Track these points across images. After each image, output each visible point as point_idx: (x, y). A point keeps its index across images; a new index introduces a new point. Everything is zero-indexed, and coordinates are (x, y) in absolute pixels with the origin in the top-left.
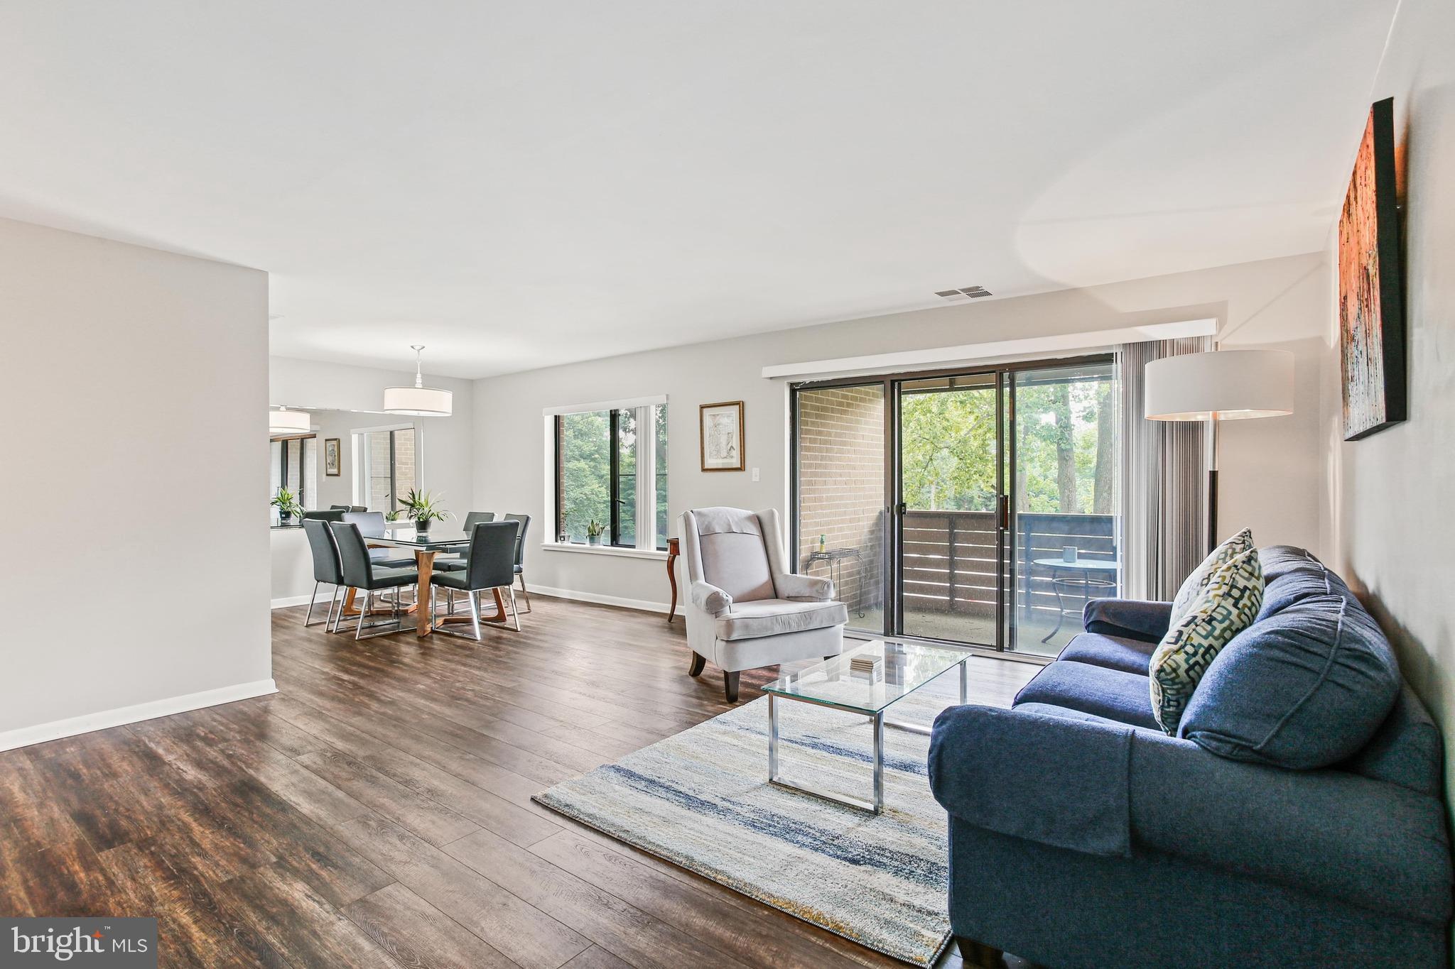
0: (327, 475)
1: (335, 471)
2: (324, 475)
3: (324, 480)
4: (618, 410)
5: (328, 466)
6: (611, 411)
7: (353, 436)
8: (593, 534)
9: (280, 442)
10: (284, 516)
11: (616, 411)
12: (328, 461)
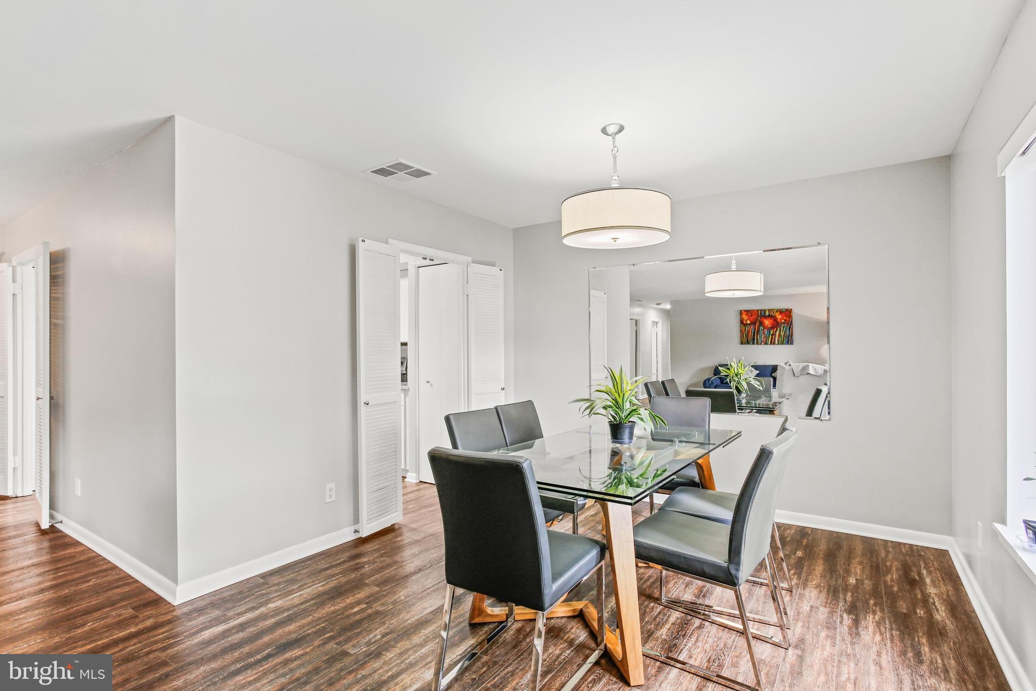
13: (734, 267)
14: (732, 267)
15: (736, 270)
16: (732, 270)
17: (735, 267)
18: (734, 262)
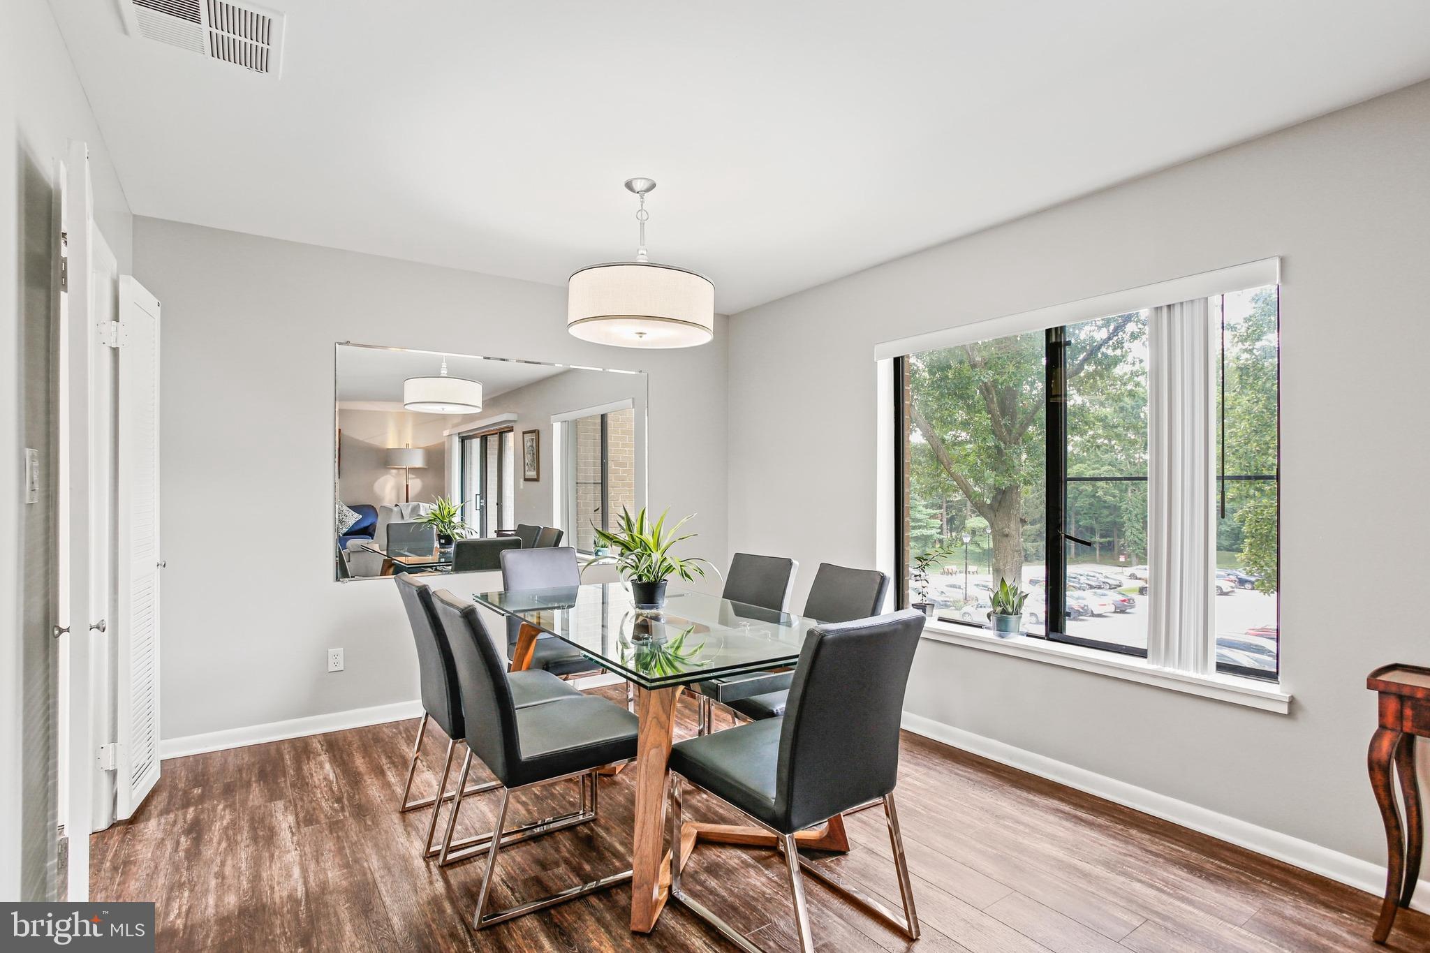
0: (526, 480)
1: (531, 474)
2: (522, 480)
3: (522, 487)
4: (1062, 328)
5: (527, 467)
6: (1048, 332)
7: (555, 424)
8: (1004, 612)
9: (478, 440)
10: (443, 541)
11: (1060, 330)
12: (527, 461)
13: (444, 372)
14: (442, 372)
15: (446, 376)
16: (441, 375)
17: (446, 372)
18: (444, 365)
